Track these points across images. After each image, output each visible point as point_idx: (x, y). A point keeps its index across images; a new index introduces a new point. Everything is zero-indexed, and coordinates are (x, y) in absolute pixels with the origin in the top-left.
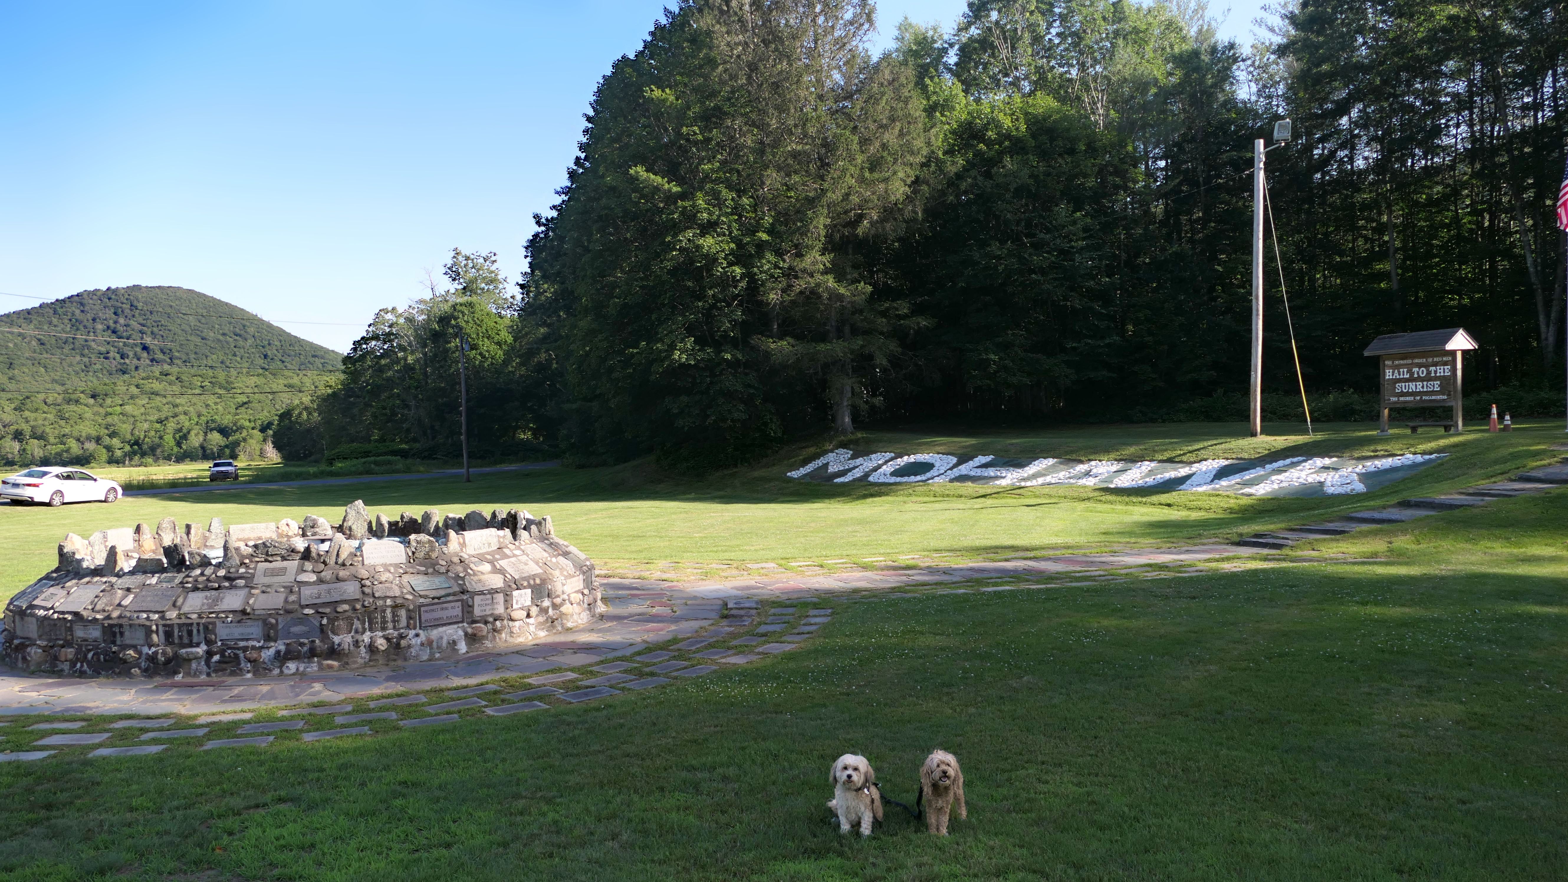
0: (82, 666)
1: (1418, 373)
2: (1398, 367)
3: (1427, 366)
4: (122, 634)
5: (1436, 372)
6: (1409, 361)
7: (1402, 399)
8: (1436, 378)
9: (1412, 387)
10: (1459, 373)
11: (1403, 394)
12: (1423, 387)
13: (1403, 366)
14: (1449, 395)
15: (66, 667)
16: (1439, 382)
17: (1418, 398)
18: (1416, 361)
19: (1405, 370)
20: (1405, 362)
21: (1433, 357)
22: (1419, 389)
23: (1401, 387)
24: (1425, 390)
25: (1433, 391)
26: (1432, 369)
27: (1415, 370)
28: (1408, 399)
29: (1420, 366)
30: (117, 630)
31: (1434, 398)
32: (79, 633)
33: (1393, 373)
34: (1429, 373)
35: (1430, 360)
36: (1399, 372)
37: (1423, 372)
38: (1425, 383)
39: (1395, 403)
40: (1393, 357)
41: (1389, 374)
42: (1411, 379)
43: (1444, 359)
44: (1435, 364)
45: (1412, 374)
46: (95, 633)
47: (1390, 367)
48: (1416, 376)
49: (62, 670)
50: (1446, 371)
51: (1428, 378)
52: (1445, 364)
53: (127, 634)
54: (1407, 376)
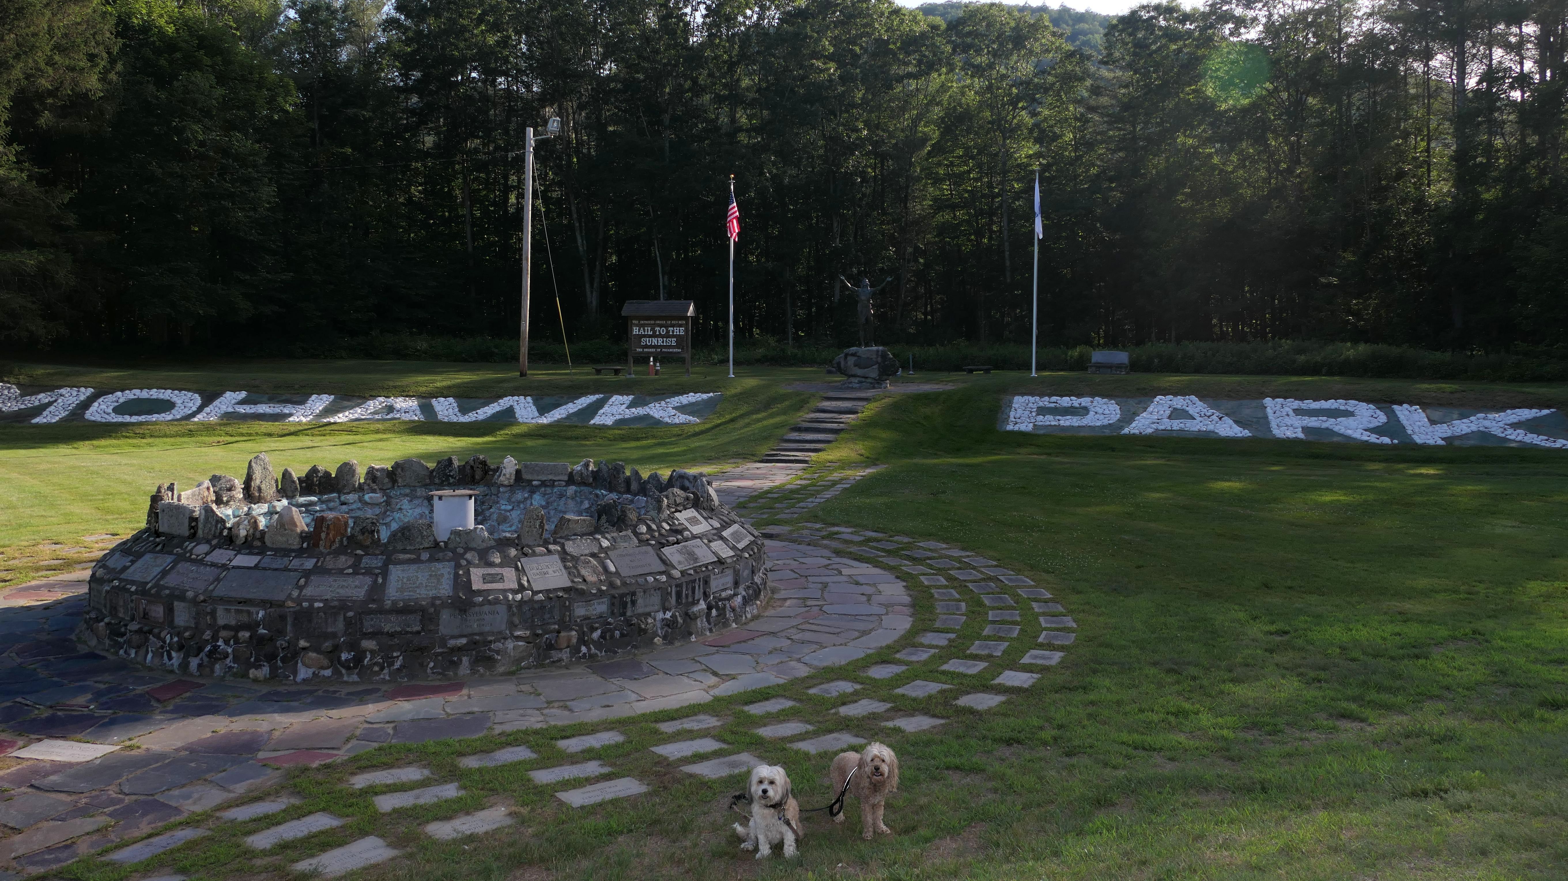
0: (589, 649)
1: (659, 332)
2: (643, 326)
3: (667, 327)
4: (634, 603)
5: (673, 331)
6: (653, 322)
7: (646, 350)
8: (673, 336)
9: (655, 341)
10: (690, 333)
11: (646, 346)
12: (663, 342)
13: (648, 325)
14: (682, 349)
15: (565, 655)
16: (675, 339)
17: (658, 350)
18: (658, 322)
19: (649, 329)
20: (649, 323)
21: (671, 320)
22: (660, 343)
23: (645, 341)
24: (665, 344)
25: (671, 346)
26: (671, 329)
27: (657, 329)
28: (650, 350)
29: (661, 326)
30: (629, 600)
31: (671, 351)
32: (580, 611)
33: (639, 330)
34: (668, 332)
35: (669, 322)
36: (644, 330)
37: (663, 331)
38: (665, 339)
39: (641, 353)
40: (639, 318)
41: (636, 331)
42: (654, 336)
43: (680, 322)
44: (673, 326)
45: (655, 332)
46: (600, 607)
47: (636, 325)
48: (657, 333)
49: (560, 660)
50: (681, 331)
51: (667, 336)
52: (680, 326)
53: (640, 602)
54: (650, 333)
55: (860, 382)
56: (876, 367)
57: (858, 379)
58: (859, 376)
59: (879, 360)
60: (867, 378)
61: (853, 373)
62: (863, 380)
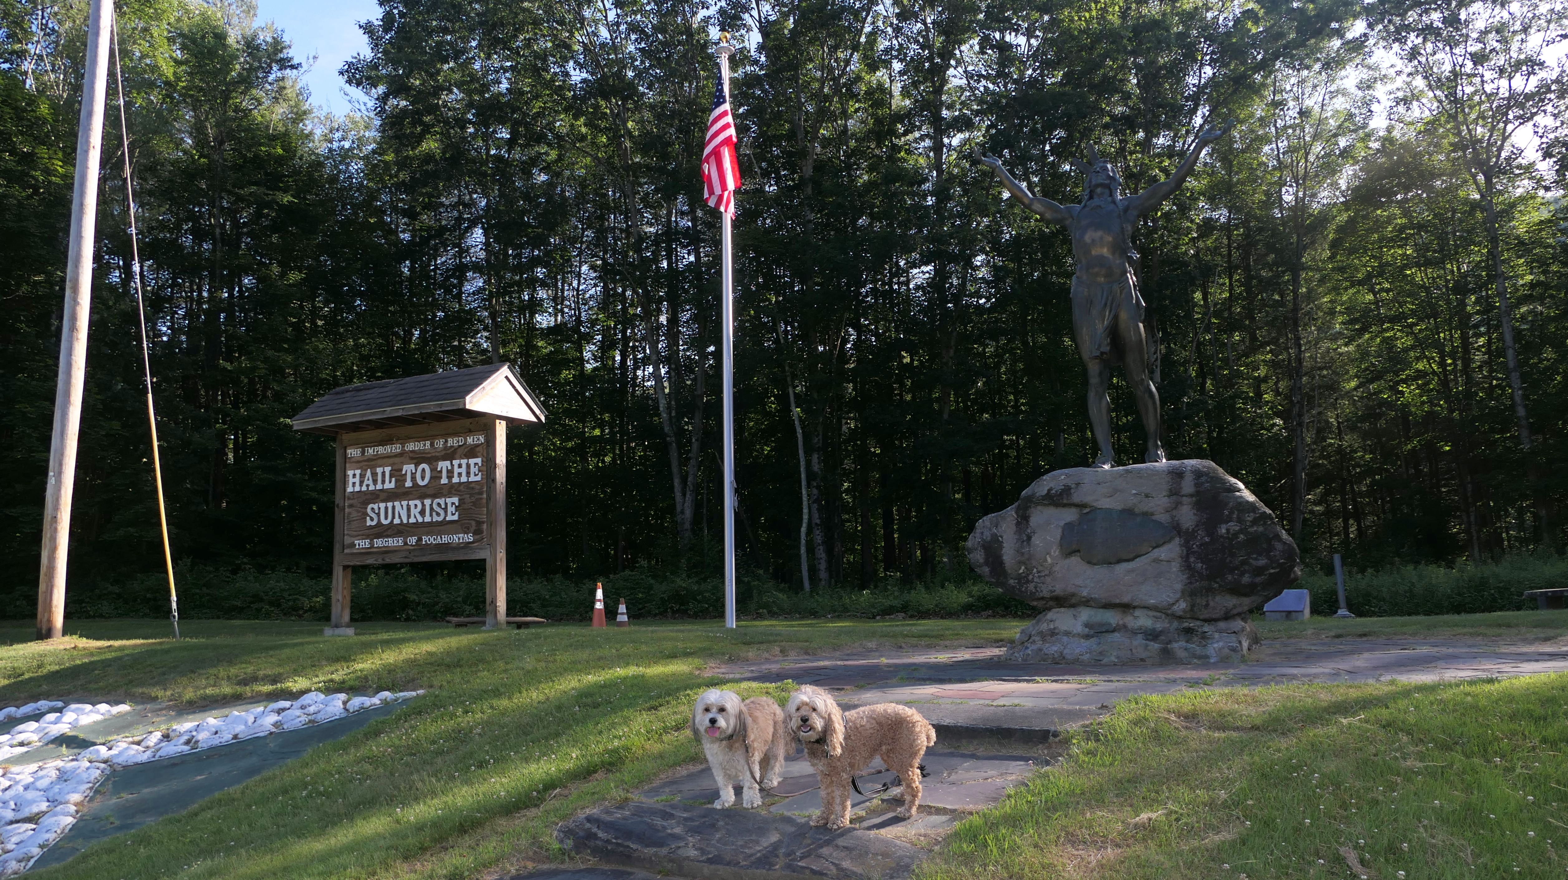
1: (413, 478)
2: (370, 463)
3: (431, 460)
5: (450, 474)
6: (396, 448)
7: (379, 543)
8: (451, 490)
9: (401, 513)
10: (501, 474)
11: (381, 531)
12: (422, 513)
13: (384, 459)
14: (477, 532)
16: (456, 500)
17: (413, 540)
18: (411, 446)
19: (388, 470)
20: (388, 449)
21: (442, 432)
22: (416, 517)
23: (378, 514)
24: (428, 519)
25: (444, 523)
26: (444, 465)
27: (408, 468)
28: (391, 542)
29: (418, 458)
31: (445, 539)
33: (362, 476)
34: (436, 476)
35: (440, 443)
36: (374, 475)
37: (423, 474)
38: (427, 502)
39: (366, 553)
40: (362, 438)
41: (353, 481)
42: (398, 494)
43: (470, 440)
44: (450, 455)
45: (400, 478)
47: (355, 462)
48: (408, 484)
50: (473, 470)
51: (435, 491)
52: (471, 452)
54: (390, 485)
55: (1097, 631)
56: (1171, 551)
57: (1085, 614)
58: (1087, 603)
59: (1187, 516)
60: (1126, 607)
61: (1059, 589)
62: (1112, 618)
